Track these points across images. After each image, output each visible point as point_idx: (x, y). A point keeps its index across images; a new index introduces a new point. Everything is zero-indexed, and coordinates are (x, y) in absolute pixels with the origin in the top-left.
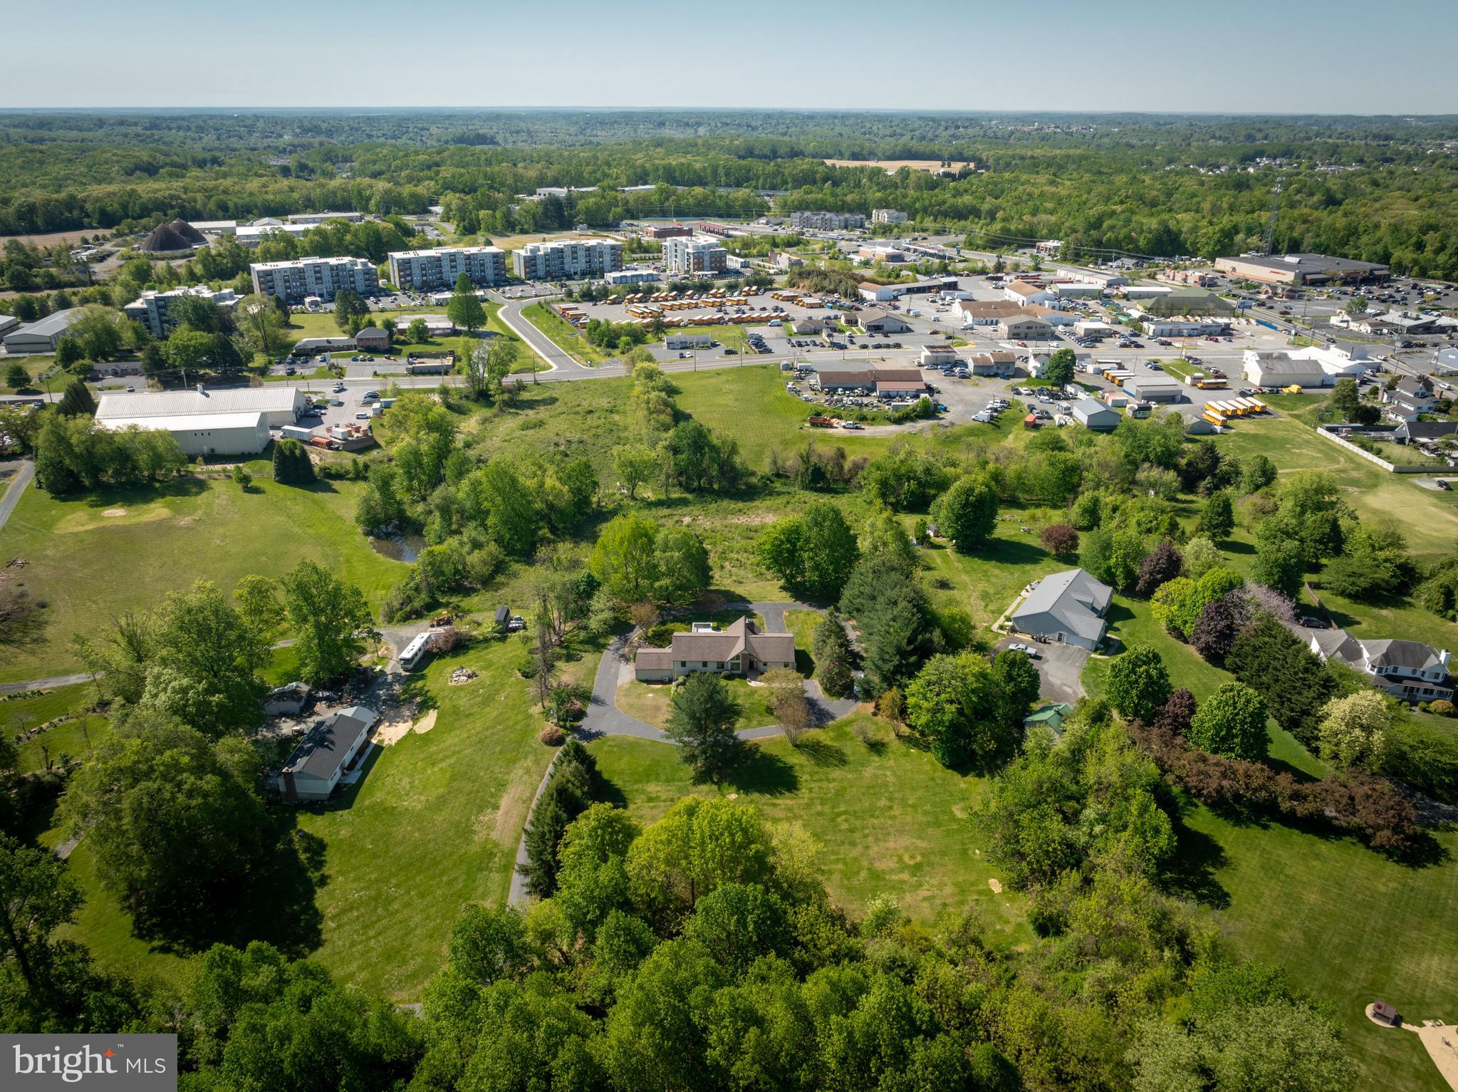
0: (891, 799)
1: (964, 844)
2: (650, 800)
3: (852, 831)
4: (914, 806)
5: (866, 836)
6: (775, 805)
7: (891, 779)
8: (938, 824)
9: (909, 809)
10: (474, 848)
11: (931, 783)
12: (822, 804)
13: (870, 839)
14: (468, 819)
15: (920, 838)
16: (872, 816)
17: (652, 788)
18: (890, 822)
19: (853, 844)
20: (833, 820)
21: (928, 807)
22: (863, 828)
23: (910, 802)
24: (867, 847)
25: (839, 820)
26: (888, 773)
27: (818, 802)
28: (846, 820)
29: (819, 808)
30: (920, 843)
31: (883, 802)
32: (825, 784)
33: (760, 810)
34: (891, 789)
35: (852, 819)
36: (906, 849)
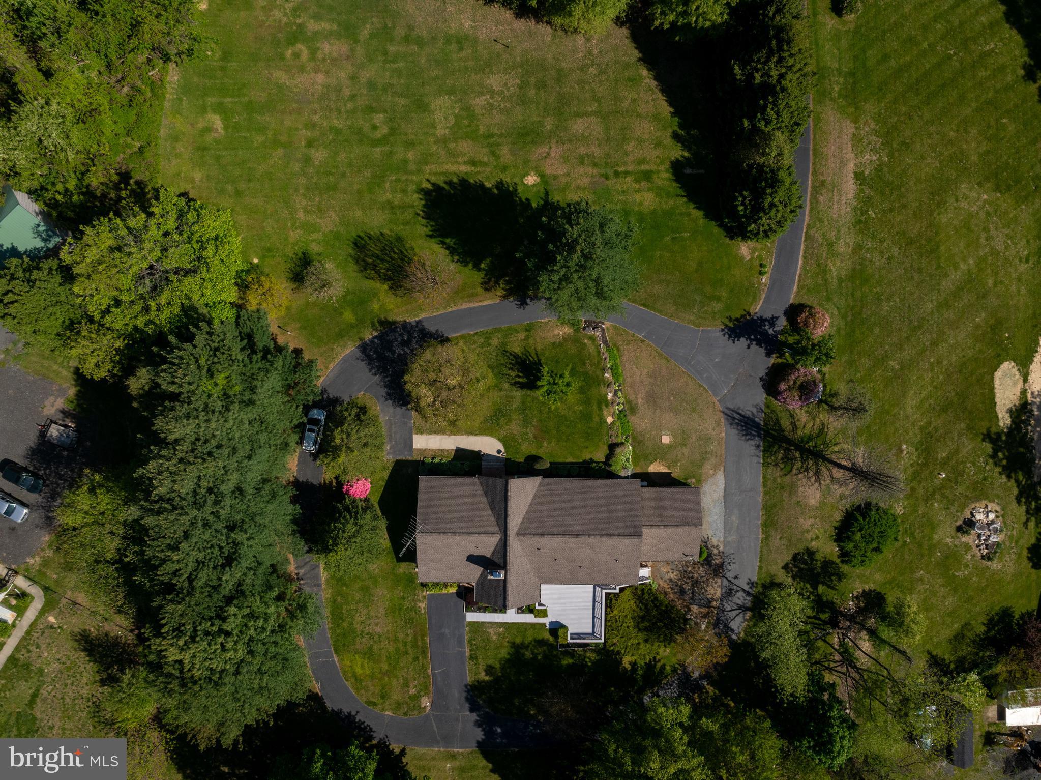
0: (307, 160)
1: (223, 69)
2: (647, 176)
3: (371, 109)
4: (276, 143)
5: (353, 97)
6: (473, 163)
7: (300, 202)
8: (250, 107)
9: (283, 138)
10: (870, 107)
11: (242, 186)
12: (405, 161)
13: (347, 92)
14: (891, 155)
15: (280, 87)
16: (338, 132)
17: (646, 200)
18: (316, 118)
19: (371, 85)
20: (393, 131)
21: (259, 139)
22: (354, 111)
23: (280, 151)
24: (353, 78)
25: (385, 130)
26: (301, 215)
27: (412, 167)
28: (375, 127)
29: (410, 155)
30: (280, 76)
31: (319, 155)
32: (398, 199)
33: (493, 153)
34: (303, 180)
35: (366, 128)
36: (302, 69)
